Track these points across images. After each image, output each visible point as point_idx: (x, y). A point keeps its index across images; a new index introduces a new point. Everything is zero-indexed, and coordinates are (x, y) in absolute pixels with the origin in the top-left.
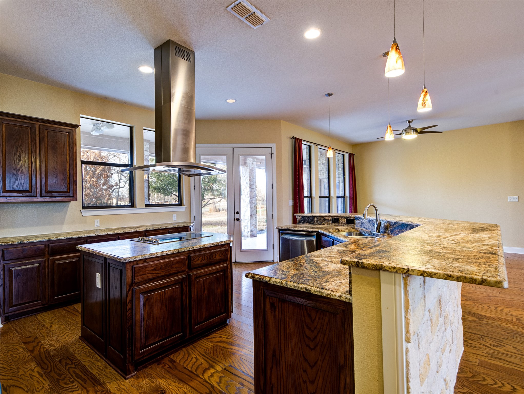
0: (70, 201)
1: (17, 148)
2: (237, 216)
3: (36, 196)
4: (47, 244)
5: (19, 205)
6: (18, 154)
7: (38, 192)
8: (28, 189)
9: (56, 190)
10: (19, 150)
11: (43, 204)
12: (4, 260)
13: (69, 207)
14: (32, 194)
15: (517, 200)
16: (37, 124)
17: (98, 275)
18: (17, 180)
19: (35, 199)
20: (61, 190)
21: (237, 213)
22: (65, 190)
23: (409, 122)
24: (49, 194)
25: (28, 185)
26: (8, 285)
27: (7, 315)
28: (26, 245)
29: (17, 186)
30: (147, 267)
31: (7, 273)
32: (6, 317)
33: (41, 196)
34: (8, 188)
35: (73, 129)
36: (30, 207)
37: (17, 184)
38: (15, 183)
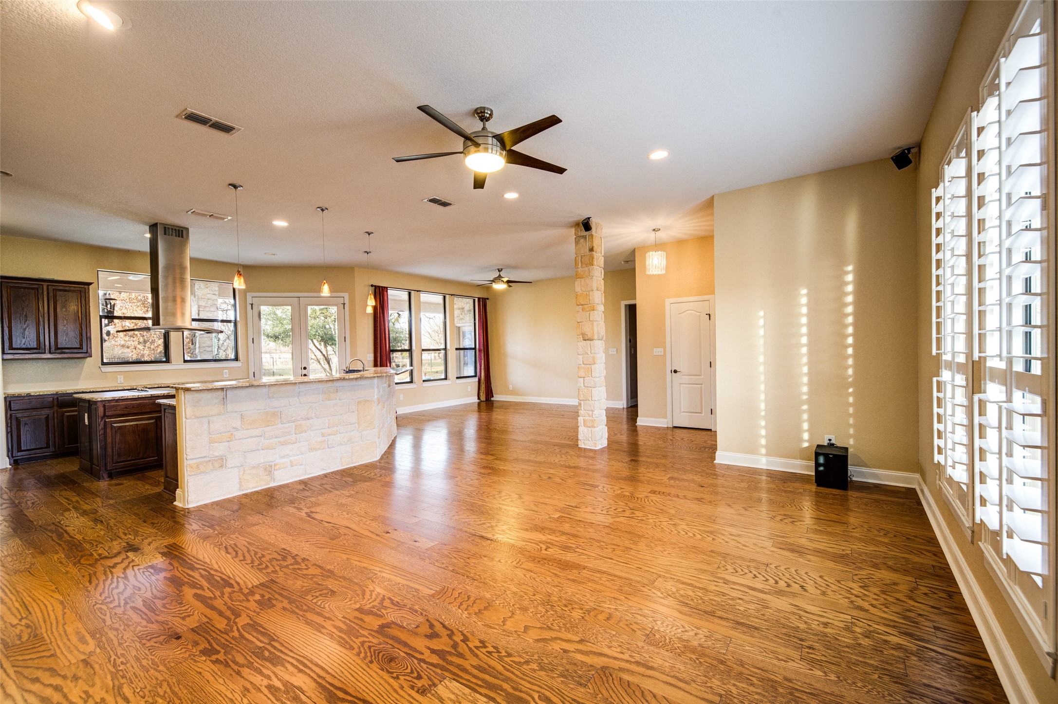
0: (86, 358)
1: (23, 309)
2: (304, 372)
3: (45, 353)
4: (56, 397)
5: (28, 361)
6: (25, 314)
7: (46, 349)
8: (35, 346)
9: (66, 346)
10: (25, 309)
11: (56, 360)
12: (11, 410)
13: (86, 364)
14: (40, 351)
15: (616, 353)
16: (45, 284)
17: (86, 414)
18: (24, 338)
19: (44, 356)
20: (73, 347)
21: (305, 368)
22: (77, 347)
23: (499, 271)
24: (59, 351)
25: (35, 343)
26: (16, 432)
27: (16, 458)
28: (33, 397)
29: (24, 344)
30: (118, 405)
31: (14, 422)
32: (14, 460)
33: (50, 353)
34: (14, 346)
35: (86, 287)
36: (40, 363)
37: (23, 342)
38: (21, 341)
